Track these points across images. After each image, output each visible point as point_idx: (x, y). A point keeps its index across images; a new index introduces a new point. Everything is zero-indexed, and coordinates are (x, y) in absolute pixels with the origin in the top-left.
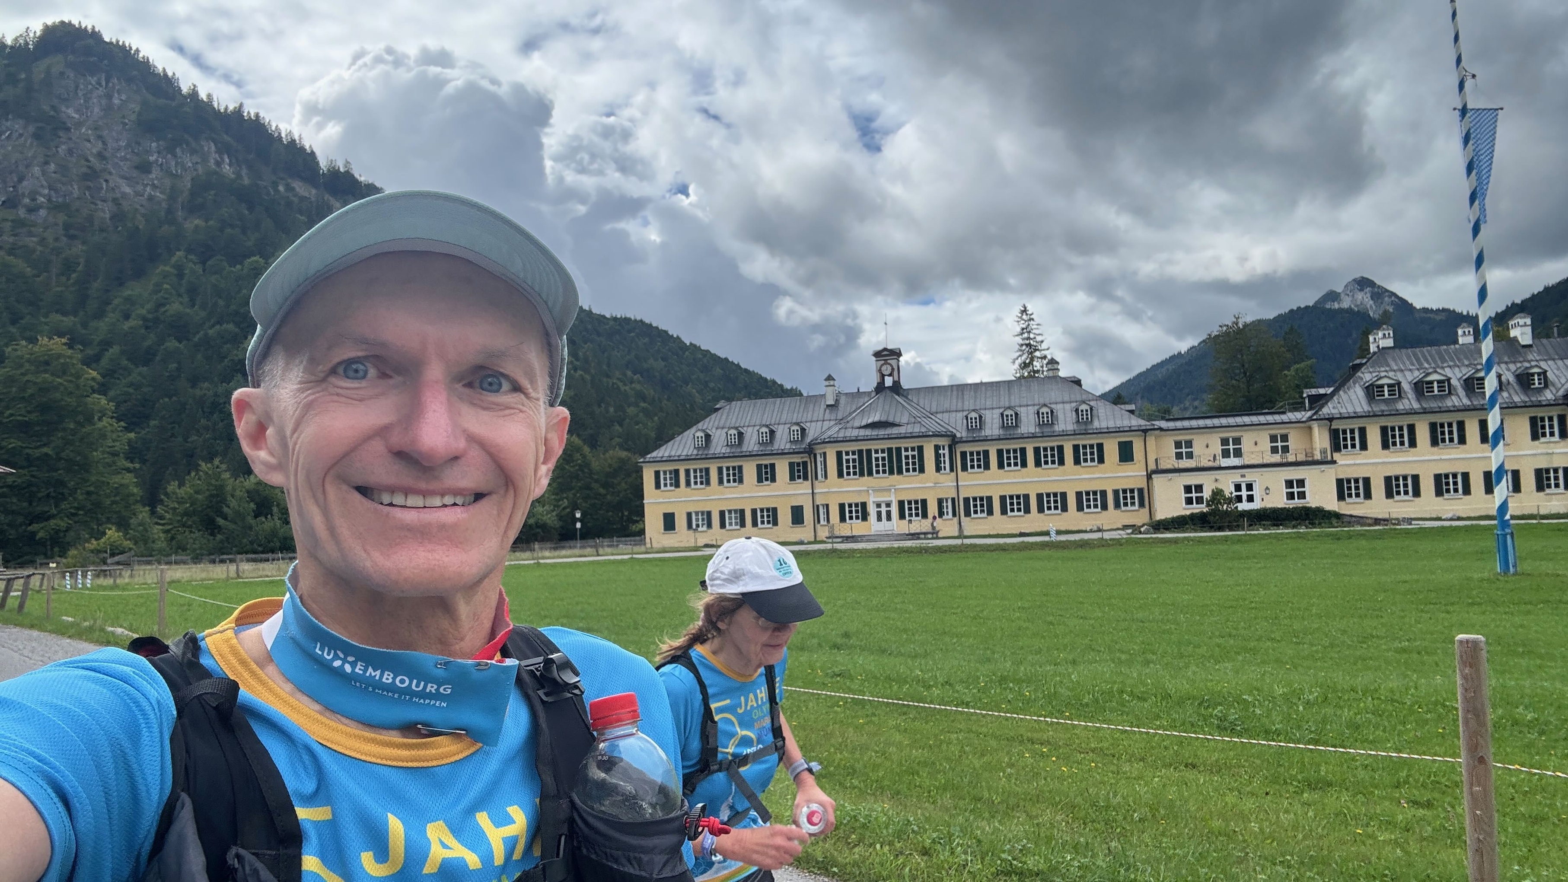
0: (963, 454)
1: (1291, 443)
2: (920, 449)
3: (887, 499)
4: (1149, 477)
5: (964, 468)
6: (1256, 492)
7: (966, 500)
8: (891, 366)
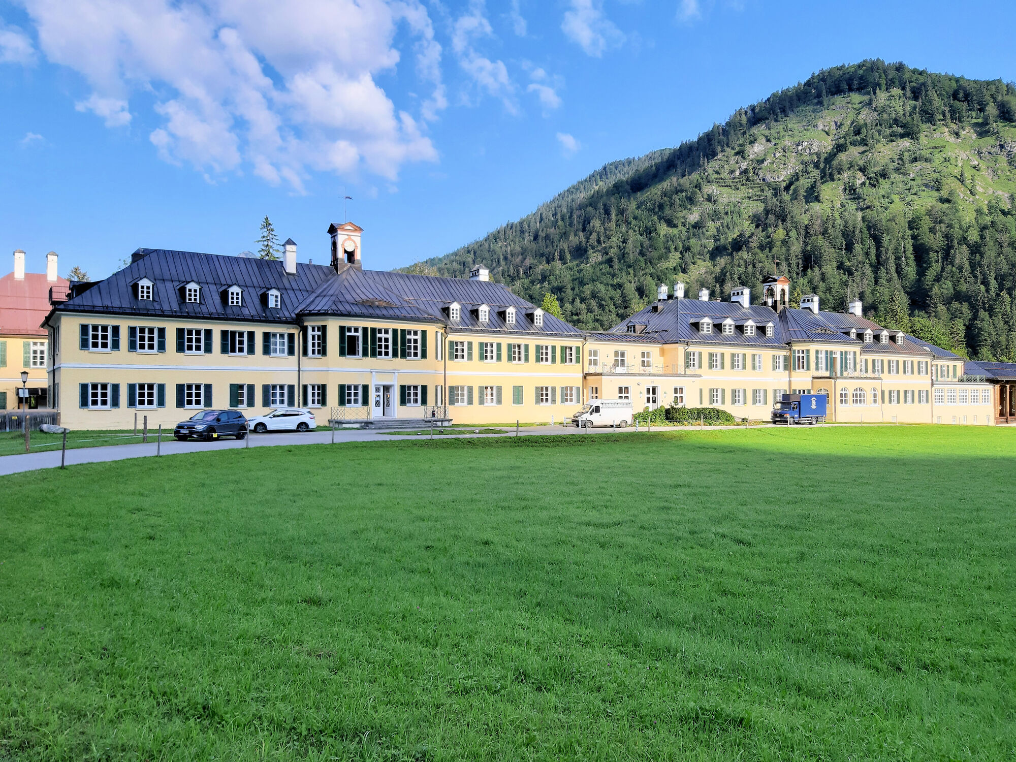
0: (451, 343)
1: (653, 359)
2: (423, 334)
3: (392, 383)
4: (585, 377)
5: (451, 357)
6: (659, 396)
7: (451, 388)
8: (354, 242)
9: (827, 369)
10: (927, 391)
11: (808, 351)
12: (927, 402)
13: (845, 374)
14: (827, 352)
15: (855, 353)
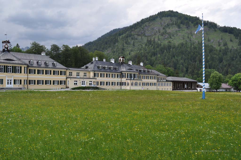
0: (30, 70)
1: (87, 75)
2: (21, 67)
3: (11, 79)
4: (67, 78)
5: (30, 73)
6: (85, 83)
7: (29, 80)
8: (8, 45)
9: (130, 78)
10: (156, 83)
11: (125, 74)
12: (156, 85)
13: (135, 79)
14: (130, 74)
15: (137, 74)
